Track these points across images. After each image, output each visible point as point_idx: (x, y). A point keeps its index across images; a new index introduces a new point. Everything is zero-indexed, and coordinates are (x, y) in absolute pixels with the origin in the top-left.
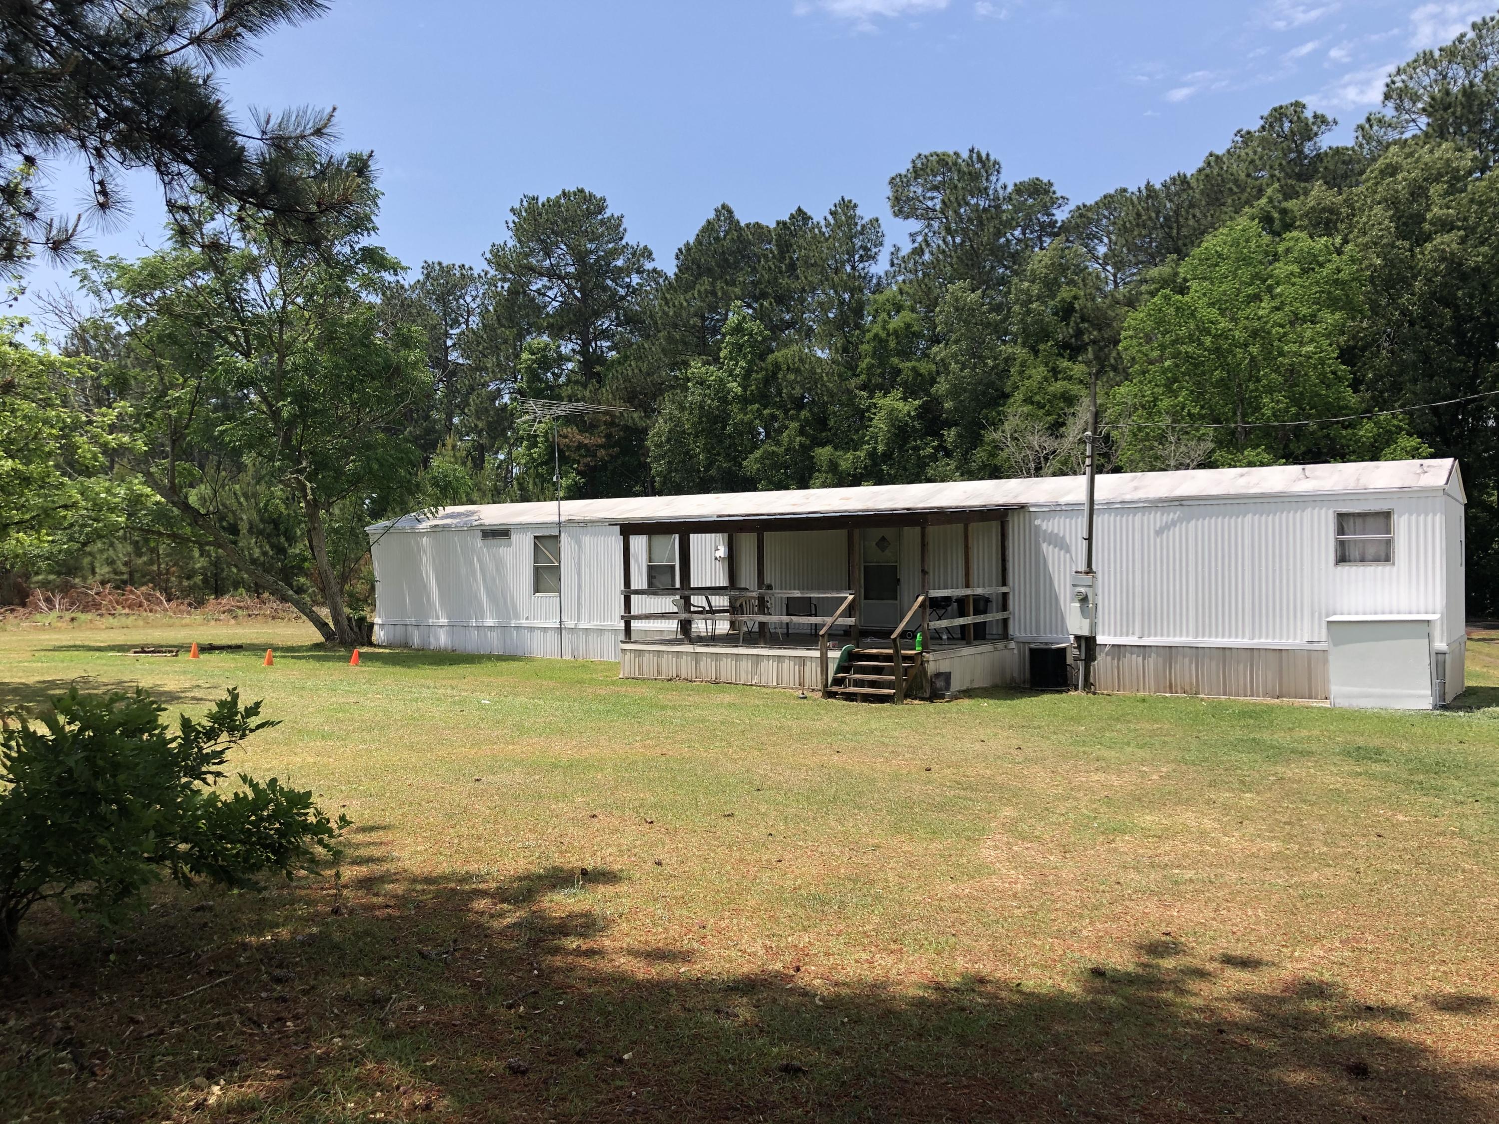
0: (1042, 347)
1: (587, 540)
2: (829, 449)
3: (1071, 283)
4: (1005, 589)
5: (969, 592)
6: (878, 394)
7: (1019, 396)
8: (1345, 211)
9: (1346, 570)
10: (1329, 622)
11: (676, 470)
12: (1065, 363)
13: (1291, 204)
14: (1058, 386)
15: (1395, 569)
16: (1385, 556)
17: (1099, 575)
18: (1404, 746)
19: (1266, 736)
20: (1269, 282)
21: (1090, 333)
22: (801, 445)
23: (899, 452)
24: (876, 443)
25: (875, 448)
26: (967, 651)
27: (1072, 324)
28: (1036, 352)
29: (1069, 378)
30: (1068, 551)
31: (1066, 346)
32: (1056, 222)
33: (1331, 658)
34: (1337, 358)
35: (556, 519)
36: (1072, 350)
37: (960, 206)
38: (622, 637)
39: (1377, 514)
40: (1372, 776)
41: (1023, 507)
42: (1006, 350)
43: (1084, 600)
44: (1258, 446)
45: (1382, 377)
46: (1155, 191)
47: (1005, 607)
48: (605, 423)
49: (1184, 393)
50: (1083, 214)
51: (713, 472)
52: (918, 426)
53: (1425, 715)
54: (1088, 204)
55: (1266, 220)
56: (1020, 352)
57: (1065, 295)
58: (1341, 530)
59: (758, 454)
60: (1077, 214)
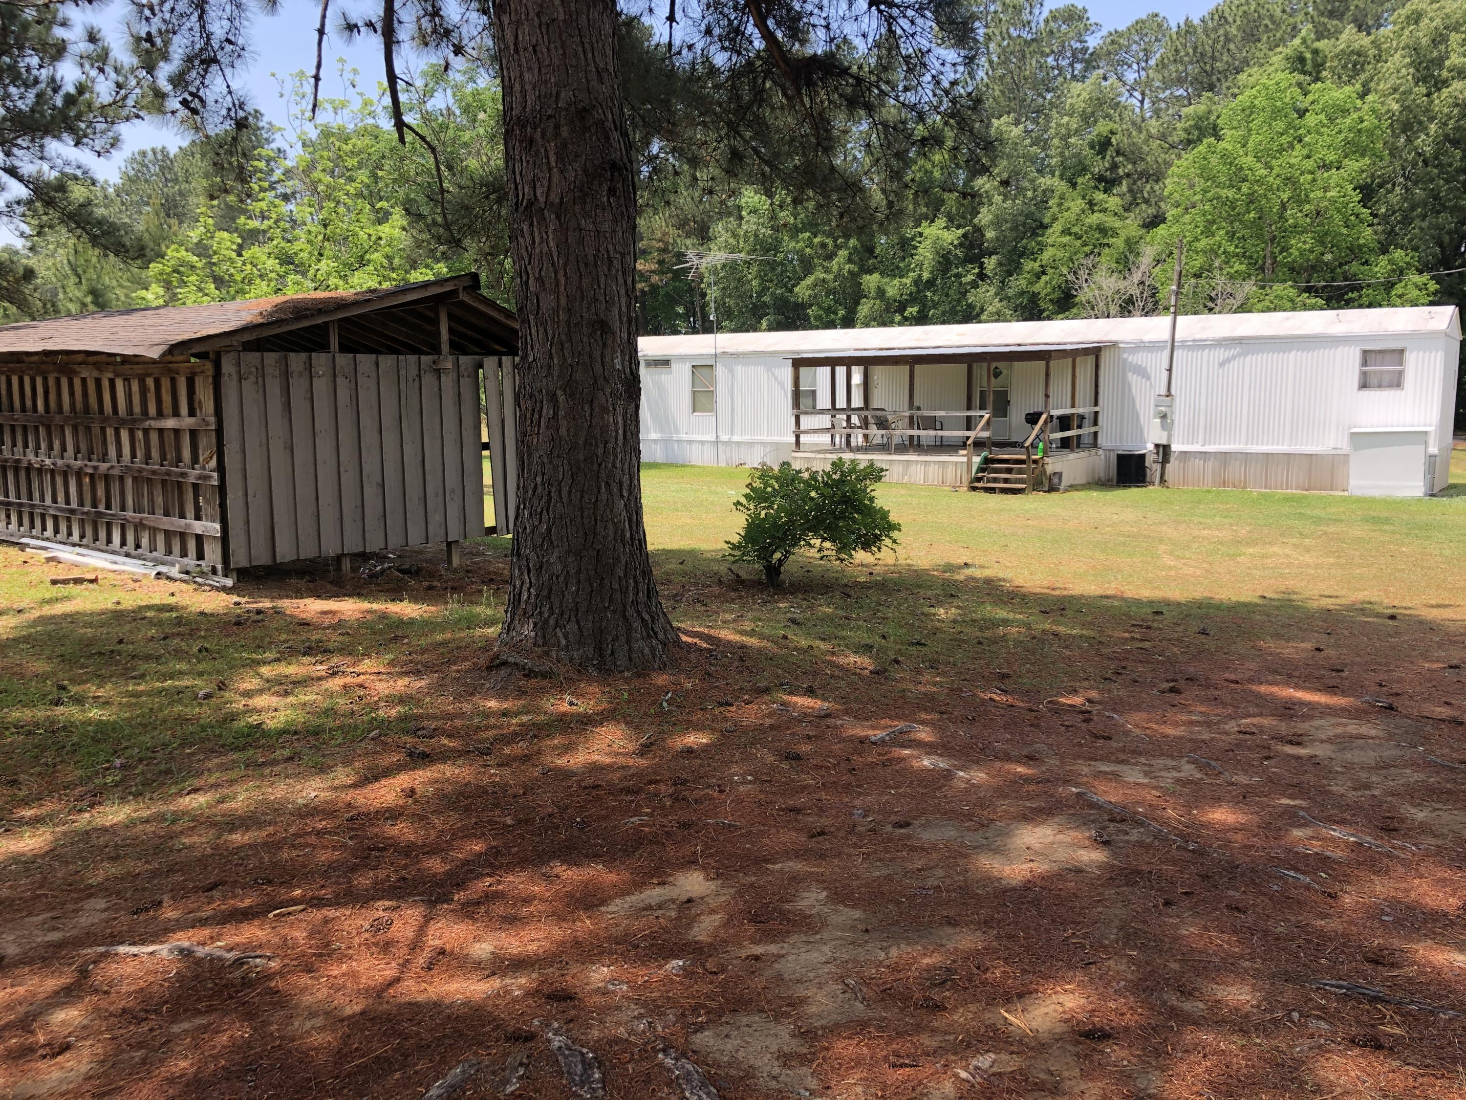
0: (1080, 180)
1: (739, 369)
2: (876, 276)
3: (1108, 116)
4: (1097, 409)
5: (1074, 411)
6: (924, 224)
7: (1057, 227)
8: (1372, 52)
9: (1366, 393)
10: (1352, 434)
11: (730, 296)
12: (1099, 196)
13: (1321, 45)
14: (1094, 219)
15: (1403, 393)
16: (1397, 383)
17: (1178, 400)
18: (1405, 517)
19: (1308, 511)
20: (1300, 132)
21: (1124, 166)
22: (849, 271)
23: (942, 279)
24: (921, 269)
25: (920, 276)
26: (1072, 456)
27: (1108, 157)
28: (1074, 185)
29: (1105, 210)
30: (1148, 378)
31: (1100, 179)
32: (1088, 48)
33: (1352, 460)
34: (1359, 202)
35: (713, 352)
36: (1107, 182)
37: (1003, 39)
38: (794, 447)
39: (1393, 351)
40: (1385, 531)
41: (1114, 344)
42: (1045, 181)
43: (1164, 417)
44: (1285, 281)
45: (1394, 213)
46: (1193, 26)
47: (1096, 423)
48: (658, 250)
49: (1222, 232)
50: (1114, 38)
51: (766, 299)
52: (960, 254)
53: (1419, 500)
54: (1120, 29)
55: (1298, 63)
56: (1060, 185)
57: (1102, 129)
58: (1365, 363)
59: (810, 280)
60: (1109, 40)
